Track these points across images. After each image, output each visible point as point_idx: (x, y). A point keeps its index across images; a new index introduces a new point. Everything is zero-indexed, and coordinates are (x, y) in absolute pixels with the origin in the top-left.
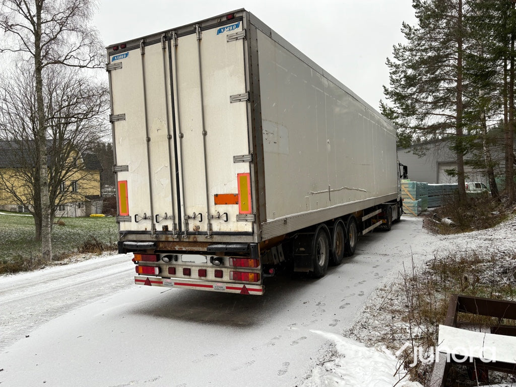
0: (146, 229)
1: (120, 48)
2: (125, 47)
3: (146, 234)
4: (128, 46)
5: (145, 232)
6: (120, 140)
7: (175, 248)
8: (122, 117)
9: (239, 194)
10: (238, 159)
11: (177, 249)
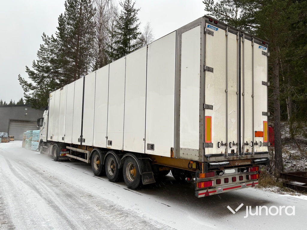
0: (222, 152)
1: (213, 22)
2: (217, 24)
3: (222, 156)
4: (218, 24)
5: (221, 155)
6: (209, 86)
7: (235, 164)
8: (211, 70)
9: (263, 132)
10: (264, 114)
11: (236, 165)
